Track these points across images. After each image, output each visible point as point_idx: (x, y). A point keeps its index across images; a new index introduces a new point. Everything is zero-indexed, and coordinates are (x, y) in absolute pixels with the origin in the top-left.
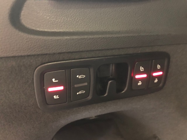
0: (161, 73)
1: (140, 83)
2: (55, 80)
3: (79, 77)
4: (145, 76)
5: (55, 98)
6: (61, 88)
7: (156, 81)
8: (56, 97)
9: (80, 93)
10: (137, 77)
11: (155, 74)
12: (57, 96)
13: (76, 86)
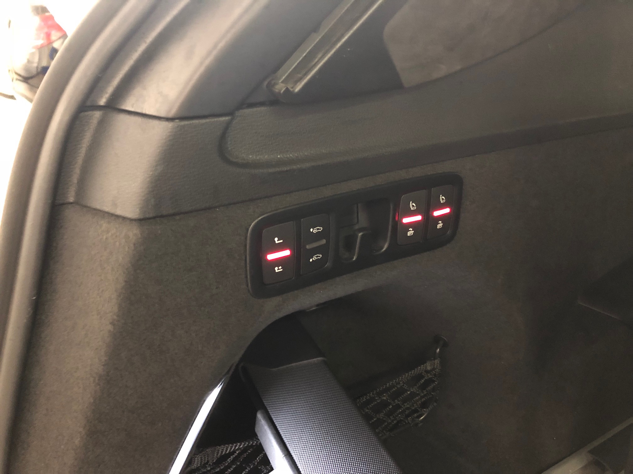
0: (447, 210)
1: (411, 233)
2: (278, 241)
3: (314, 231)
4: (419, 218)
5: (277, 271)
6: (287, 253)
7: (440, 226)
8: (278, 269)
9: (315, 258)
10: (406, 220)
11: (437, 213)
12: (280, 267)
13: (308, 247)
